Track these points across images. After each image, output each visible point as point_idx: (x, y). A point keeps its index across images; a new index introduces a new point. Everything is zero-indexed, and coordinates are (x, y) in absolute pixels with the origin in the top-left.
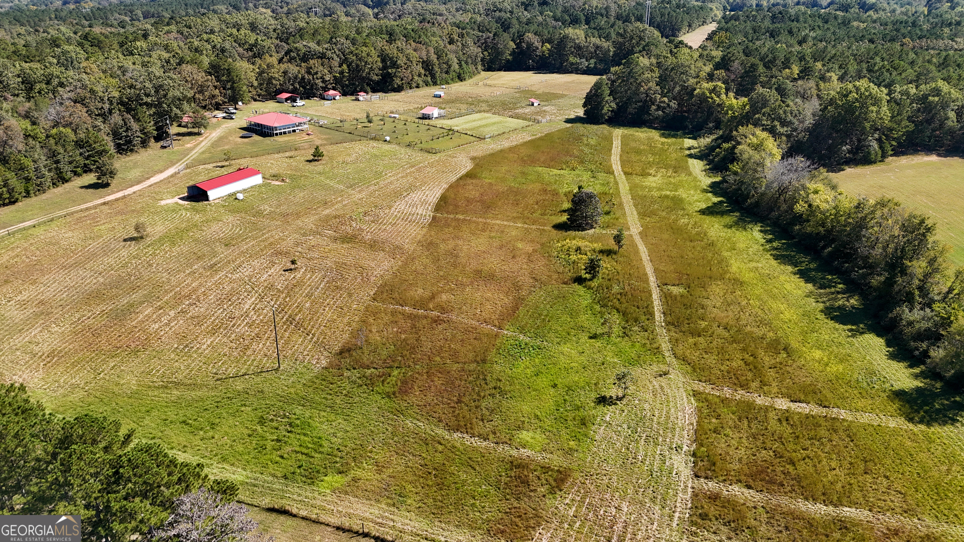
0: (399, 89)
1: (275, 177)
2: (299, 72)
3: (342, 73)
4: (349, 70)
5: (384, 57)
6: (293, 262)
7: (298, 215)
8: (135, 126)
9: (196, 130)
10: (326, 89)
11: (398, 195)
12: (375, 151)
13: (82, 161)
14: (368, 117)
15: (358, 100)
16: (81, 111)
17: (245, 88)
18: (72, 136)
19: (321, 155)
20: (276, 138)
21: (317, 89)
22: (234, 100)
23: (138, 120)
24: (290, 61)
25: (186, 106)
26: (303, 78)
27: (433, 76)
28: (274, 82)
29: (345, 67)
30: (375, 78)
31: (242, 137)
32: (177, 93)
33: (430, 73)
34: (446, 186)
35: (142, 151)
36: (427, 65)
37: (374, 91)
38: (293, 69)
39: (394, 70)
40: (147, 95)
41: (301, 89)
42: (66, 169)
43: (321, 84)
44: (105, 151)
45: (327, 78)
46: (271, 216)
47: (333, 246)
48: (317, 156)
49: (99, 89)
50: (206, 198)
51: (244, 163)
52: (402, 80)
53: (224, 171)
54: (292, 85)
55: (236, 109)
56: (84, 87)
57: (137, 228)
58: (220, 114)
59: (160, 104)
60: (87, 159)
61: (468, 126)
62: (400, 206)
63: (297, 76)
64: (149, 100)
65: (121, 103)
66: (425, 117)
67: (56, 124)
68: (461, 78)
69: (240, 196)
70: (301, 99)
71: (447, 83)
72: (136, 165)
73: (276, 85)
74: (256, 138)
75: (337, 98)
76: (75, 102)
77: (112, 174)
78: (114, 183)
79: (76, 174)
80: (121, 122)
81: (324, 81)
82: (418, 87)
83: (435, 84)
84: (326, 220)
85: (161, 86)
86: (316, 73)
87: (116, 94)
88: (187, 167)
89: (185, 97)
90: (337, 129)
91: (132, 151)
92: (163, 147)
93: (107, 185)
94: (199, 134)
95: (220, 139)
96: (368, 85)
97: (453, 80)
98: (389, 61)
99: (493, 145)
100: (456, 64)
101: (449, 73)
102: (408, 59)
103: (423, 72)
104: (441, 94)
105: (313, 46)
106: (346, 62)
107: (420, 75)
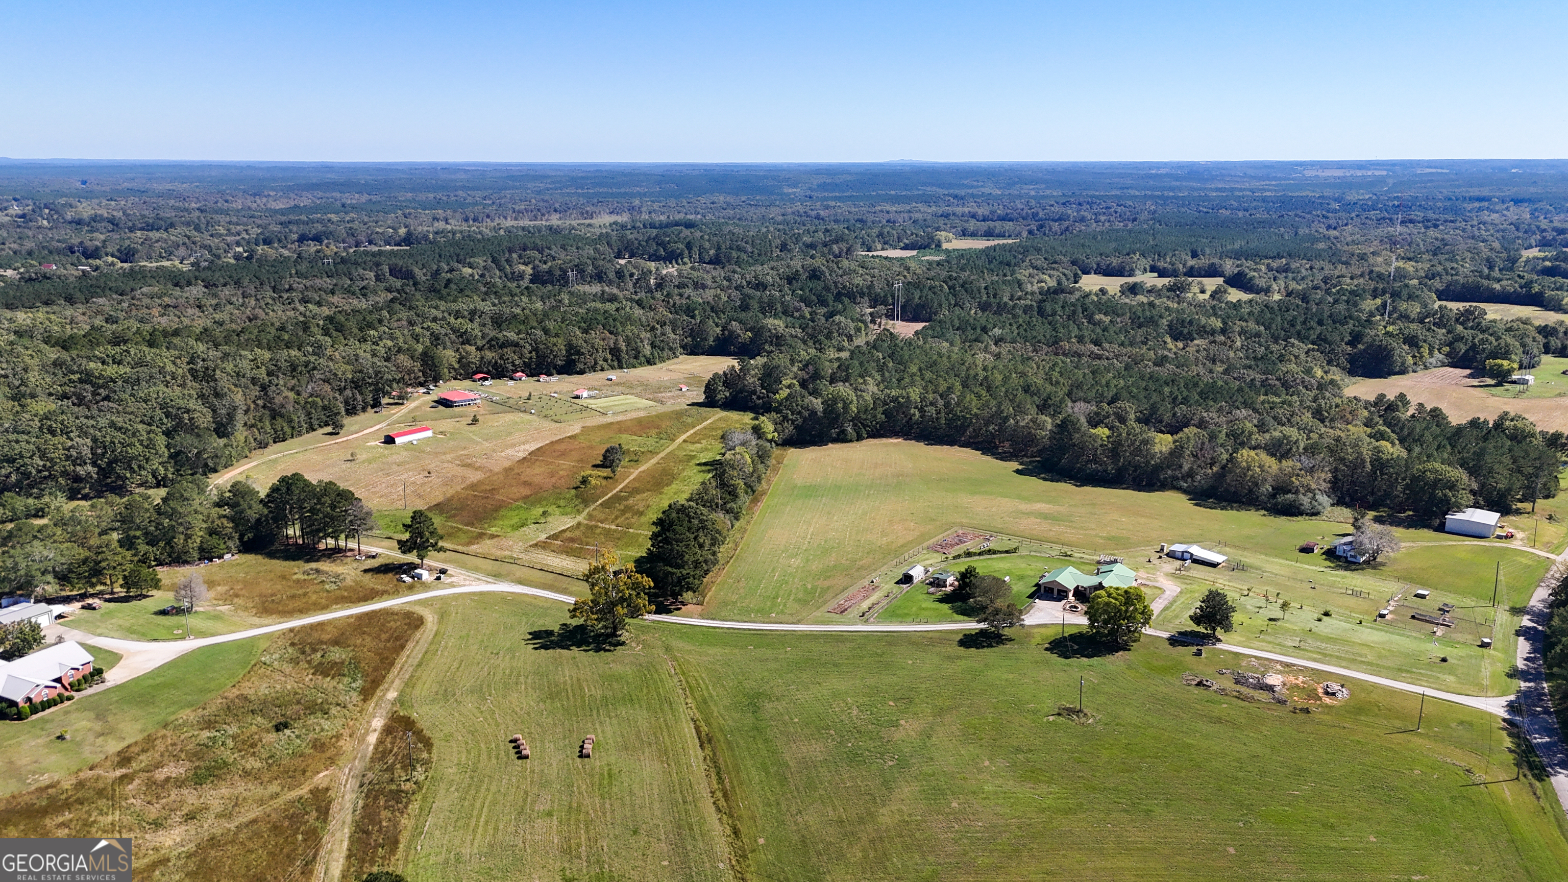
0: (582, 372)
1: (441, 433)
2: (495, 357)
3: (531, 358)
4: (537, 357)
5: (570, 347)
6: (429, 473)
7: (445, 454)
8: (359, 398)
9: (400, 401)
10: (514, 371)
11: (513, 446)
12: (518, 420)
13: (325, 419)
14: (530, 395)
15: (539, 381)
16: (327, 388)
17: (445, 370)
18: (320, 403)
19: (477, 421)
20: (454, 408)
21: (507, 372)
22: (436, 380)
23: (361, 394)
24: (490, 348)
25: (395, 385)
26: (496, 362)
27: (619, 361)
28: (471, 365)
29: (534, 353)
30: (559, 362)
31: (432, 407)
32: (390, 377)
34: (548, 442)
35: (362, 414)
36: (615, 352)
37: (559, 373)
38: (489, 355)
39: (578, 357)
40: (370, 378)
41: (494, 371)
42: (315, 422)
43: (511, 368)
44: (339, 413)
45: (517, 363)
46: (429, 453)
47: (456, 468)
48: (475, 421)
49: (340, 373)
50: (394, 443)
51: (425, 424)
52: (585, 364)
53: (411, 428)
54: (486, 368)
55: (436, 386)
56: (330, 371)
57: (352, 455)
58: (422, 390)
59: (378, 383)
60: (328, 417)
61: (605, 405)
62: (510, 452)
63: (492, 360)
64: (370, 381)
65: (352, 381)
66: (577, 397)
67: (311, 395)
68: (650, 362)
69: (415, 442)
70: (493, 378)
71: (634, 367)
72: (356, 423)
73: (473, 368)
74: (441, 408)
75: (524, 378)
76: (324, 381)
77: (342, 427)
78: (342, 432)
79: (321, 426)
80: (351, 395)
81: (514, 365)
82: (602, 370)
83: (621, 367)
84: (458, 457)
85: (380, 372)
86: (508, 359)
87: (350, 377)
88: (388, 425)
89: (394, 379)
90: (502, 404)
91: (355, 414)
92: (376, 412)
93: (338, 433)
94: (402, 404)
95: (416, 408)
97: (641, 364)
98: (573, 350)
99: (609, 419)
100: (647, 350)
101: (638, 359)
102: (593, 347)
103: (609, 357)
104: (614, 378)
105: (512, 336)
106: (536, 350)
107: (605, 360)
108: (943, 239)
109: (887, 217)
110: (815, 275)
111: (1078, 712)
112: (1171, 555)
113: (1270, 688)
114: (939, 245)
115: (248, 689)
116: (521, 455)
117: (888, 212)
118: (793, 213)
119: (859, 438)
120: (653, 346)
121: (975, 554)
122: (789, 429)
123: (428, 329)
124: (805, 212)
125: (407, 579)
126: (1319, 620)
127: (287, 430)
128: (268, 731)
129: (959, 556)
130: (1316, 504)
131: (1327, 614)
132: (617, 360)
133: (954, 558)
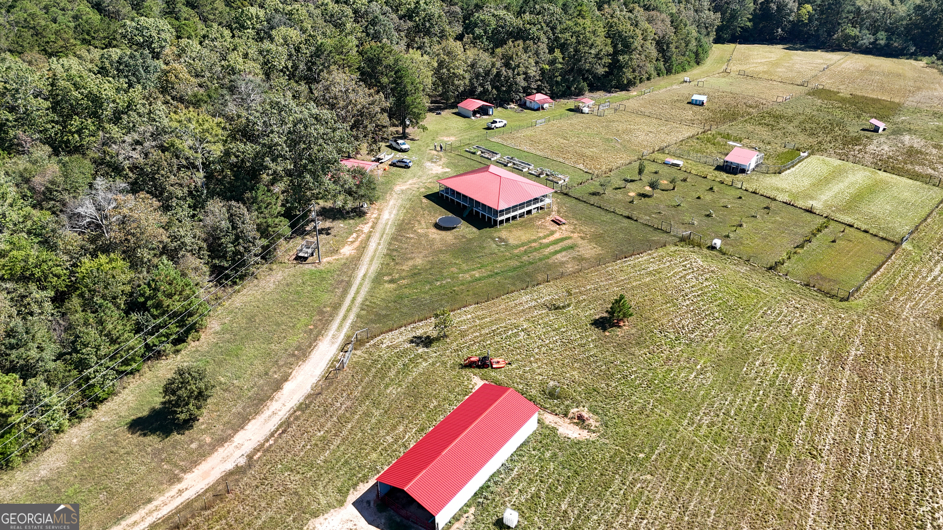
0: (627, 86)
2: (493, 65)
3: (552, 62)
4: (564, 59)
5: (615, 38)
9: (352, 205)
10: (527, 91)
12: (717, 289)
15: (577, 110)
17: (419, 99)
21: (517, 92)
24: (473, 42)
26: (498, 74)
27: (667, 60)
28: (456, 82)
31: (438, 226)
33: (663, 56)
36: (662, 44)
38: (482, 58)
39: (627, 57)
41: (495, 91)
45: (532, 72)
52: (634, 71)
54: (482, 85)
63: (489, 71)
70: (496, 108)
72: (251, 326)
73: (458, 86)
74: (467, 229)
75: (548, 105)
81: (527, 78)
86: (518, 66)
90: (599, 203)
91: (244, 276)
92: (303, 257)
93: (190, 420)
98: (618, 43)
103: (657, 55)
106: (559, 44)
107: (652, 61)
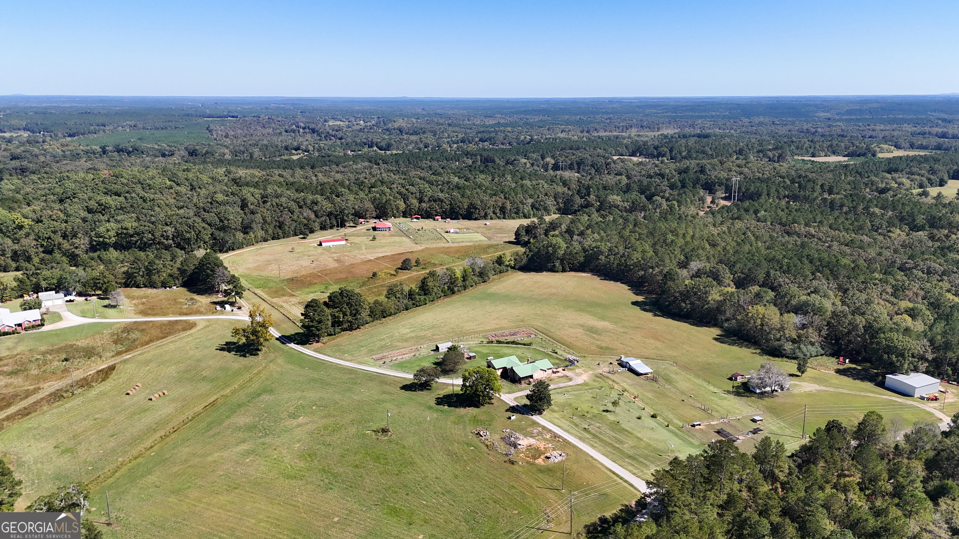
1: (351, 243)
3: (447, 209)
4: (450, 208)
6: (314, 261)
8: (328, 221)
14: (423, 228)
16: (312, 214)
17: (395, 212)
18: (306, 222)
19: (375, 239)
23: (330, 219)
25: (351, 217)
26: (426, 210)
29: (449, 206)
30: (463, 212)
31: (367, 230)
35: (329, 230)
37: (464, 219)
39: (475, 210)
41: (424, 214)
43: (435, 213)
45: (438, 211)
50: (322, 245)
52: (479, 215)
54: (421, 212)
55: (385, 220)
57: (292, 249)
58: (375, 221)
59: (341, 215)
66: (447, 232)
69: (331, 246)
70: (422, 218)
71: (514, 218)
72: (317, 234)
73: (413, 212)
74: (371, 231)
75: (439, 220)
77: (309, 236)
78: (307, 238)
79: (301, 234)
80: (325, 220)
82: (491, 219)
83: (504, 218)
84: (340, 256)
86: (434, 208)
88: (334, 236)
90: (404, 232)
91: (325, 229)
92: (337, 230)
93: (305, 238)
94: (355, 227)
96: (461, 215)
97: (519, 218)
98: (472, 206)
99: (447, 245)
100: (527, 209)
101: (517, 213)
102: (486, 206)
103: (498, 211)
104: (488, 223)
105: (441, 195)
106: (451, 205)
107: (494, 213)
108: (878, 150)
109: (871, 133)
110: (702, 171)
111: (384, 431)
112: (622, 364)
113: (515, 446)
114: (874, 155)
115: (79, 343)
116: (371, 258)
117: (874, 130)
118: (798, 131)
119: (564, 271)
120: (533, 206)
121: (503, 343)
122: (525, 261)
123: (407, 190)
124: (807, 130)
125: (218, 308)
126: (639, 418)
127: (280, 233)
128: (59, 361)
129: (492, 342)
130: (797, 351)
131: (653, 416)
132: (503, 213)
133: (488, 343)
